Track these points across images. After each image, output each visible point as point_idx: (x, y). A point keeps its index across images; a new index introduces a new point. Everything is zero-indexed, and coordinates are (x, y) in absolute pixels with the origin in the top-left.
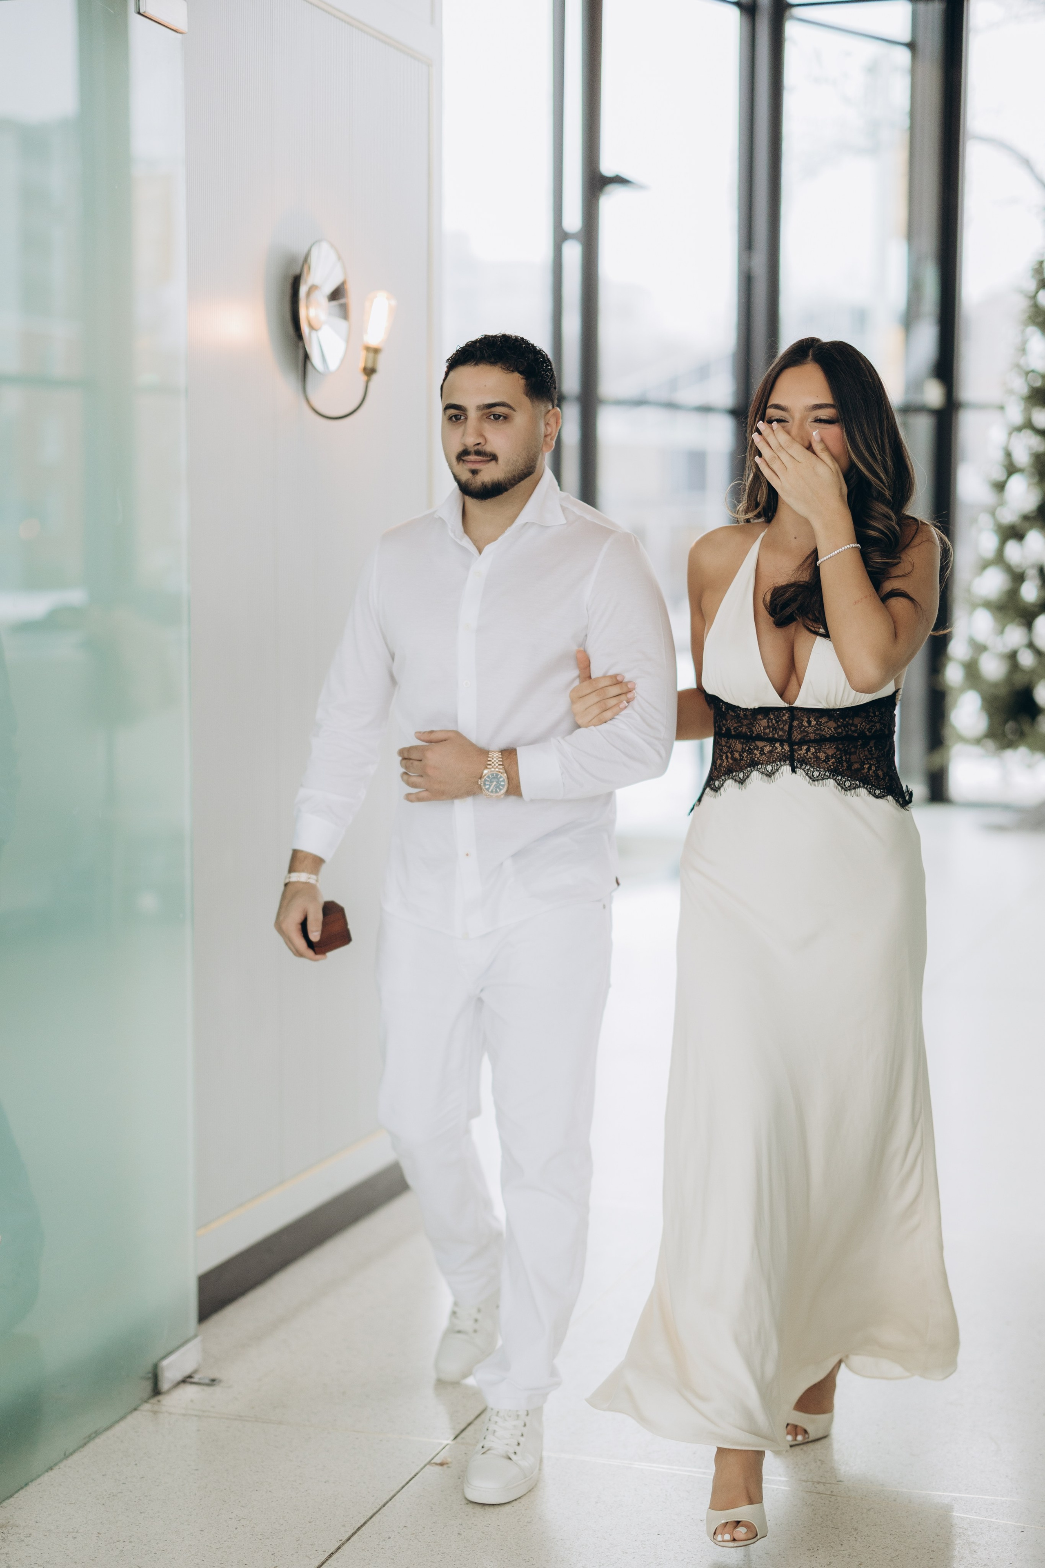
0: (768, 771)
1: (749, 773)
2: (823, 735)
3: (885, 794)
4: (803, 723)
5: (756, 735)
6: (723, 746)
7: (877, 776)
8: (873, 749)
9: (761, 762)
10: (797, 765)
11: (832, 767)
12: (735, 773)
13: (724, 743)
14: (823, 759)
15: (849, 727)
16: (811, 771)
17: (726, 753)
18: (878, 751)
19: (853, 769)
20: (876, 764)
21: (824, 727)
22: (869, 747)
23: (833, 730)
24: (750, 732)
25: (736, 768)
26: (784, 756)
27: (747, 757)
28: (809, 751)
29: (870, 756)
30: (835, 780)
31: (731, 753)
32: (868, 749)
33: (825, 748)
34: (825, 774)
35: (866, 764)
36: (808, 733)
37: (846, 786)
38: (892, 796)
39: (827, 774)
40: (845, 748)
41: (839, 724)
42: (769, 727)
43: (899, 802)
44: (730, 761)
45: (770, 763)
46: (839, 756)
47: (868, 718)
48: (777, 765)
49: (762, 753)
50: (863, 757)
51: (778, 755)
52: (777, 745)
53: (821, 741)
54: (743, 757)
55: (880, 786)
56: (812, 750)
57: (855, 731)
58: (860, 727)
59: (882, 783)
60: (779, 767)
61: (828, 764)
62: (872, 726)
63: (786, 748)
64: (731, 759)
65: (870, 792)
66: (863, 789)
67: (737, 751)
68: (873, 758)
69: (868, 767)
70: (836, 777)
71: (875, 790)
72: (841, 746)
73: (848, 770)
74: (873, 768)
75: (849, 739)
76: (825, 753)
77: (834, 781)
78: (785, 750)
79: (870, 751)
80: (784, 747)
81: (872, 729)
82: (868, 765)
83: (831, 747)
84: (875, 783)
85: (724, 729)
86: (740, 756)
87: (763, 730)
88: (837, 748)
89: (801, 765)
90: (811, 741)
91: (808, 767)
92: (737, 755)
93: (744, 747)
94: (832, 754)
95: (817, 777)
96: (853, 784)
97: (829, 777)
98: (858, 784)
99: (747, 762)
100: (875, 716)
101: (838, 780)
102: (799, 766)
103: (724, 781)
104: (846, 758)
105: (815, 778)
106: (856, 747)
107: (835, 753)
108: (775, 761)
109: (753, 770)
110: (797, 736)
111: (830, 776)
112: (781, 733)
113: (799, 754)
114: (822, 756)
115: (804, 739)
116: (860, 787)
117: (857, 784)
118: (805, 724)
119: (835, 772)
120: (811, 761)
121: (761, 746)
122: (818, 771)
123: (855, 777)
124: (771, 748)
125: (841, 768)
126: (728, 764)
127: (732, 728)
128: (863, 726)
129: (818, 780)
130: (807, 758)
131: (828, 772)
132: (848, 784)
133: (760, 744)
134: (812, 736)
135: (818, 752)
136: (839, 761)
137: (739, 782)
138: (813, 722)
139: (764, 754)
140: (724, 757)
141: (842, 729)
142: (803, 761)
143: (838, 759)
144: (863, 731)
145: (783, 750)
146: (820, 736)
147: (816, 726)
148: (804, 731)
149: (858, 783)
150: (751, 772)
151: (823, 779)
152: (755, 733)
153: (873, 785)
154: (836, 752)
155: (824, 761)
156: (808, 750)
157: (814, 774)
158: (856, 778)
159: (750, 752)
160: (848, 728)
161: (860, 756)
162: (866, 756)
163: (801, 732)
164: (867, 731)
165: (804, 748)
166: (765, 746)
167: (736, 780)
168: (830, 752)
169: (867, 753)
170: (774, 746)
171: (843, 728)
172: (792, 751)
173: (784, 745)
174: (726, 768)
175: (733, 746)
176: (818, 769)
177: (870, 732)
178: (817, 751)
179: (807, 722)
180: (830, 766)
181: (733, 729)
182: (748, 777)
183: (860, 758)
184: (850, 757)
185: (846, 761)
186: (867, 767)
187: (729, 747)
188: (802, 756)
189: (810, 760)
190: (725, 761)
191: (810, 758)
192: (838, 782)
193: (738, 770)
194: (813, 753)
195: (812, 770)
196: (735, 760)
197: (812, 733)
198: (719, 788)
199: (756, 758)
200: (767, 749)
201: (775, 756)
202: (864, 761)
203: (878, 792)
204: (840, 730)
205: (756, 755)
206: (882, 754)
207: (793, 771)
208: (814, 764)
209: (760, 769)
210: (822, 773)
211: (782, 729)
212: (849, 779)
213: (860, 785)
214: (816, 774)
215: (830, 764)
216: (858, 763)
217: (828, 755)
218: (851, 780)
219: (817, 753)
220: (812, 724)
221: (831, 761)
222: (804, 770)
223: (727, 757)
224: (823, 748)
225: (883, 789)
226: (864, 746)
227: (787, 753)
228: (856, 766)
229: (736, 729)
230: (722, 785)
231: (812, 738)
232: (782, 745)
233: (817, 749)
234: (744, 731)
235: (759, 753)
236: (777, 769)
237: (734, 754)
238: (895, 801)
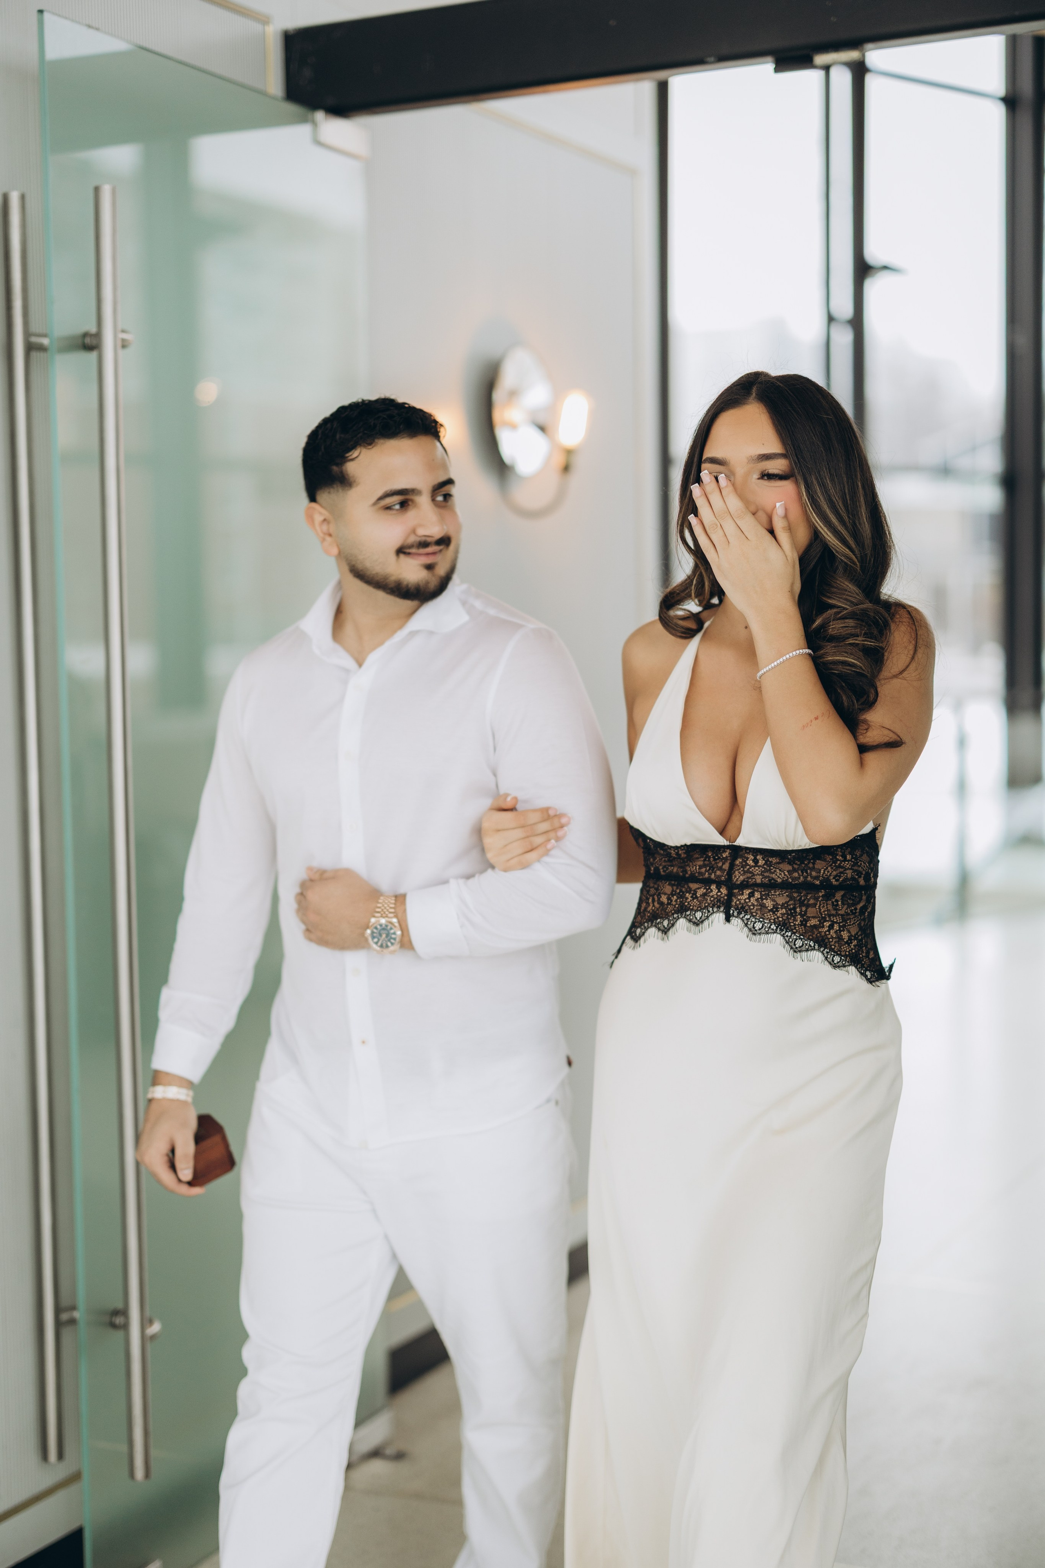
0: (696, 919)
1: (675, 920)
2: (773, 879)
3: (847, 964)
4: (748, 862)
5: (690, 875)
6: (650, 888)
7: (840, 938)
8: (840, 903)
9: (691, 907)
10: (733, 913)
11: (781, 919)
12: (659, 920)
13: (652, 885)
14: (769, 908)
15: (809, 871)
16: (752, 921)
17: (653, 896)
18: (846, 907)
19: (808, 925)
20: (840, 923)
21: (776, 868)
22: (834, 900)
23: (787, 873)
24: (682, 872)
25: (662, 914)
26: (719, 901)
27: (676, 901)
28: (753, 896)
29: (834, 912)
30: (783, 935)
31: (658, 896)
32: (833, 902)
33: (774, 895)
34: (770, 927)
35: (827, 921)
36: (754, 875)
37: (797, 946)
38: (856, 967)
39: (773, 927)
40: (801, 898)
41: (796, 866)
42: (704, 866)
43: (866, 976)
44: (656, 904)
45: (701, 909)
46: (792, 907)
47: (835, 863)
48: (709, 911)
49: (695, 897)
50: (824, 911)
51: (712, 899)
52: (713, 887)
53: (770, 886)
54: (672, 901)
55: (841, 952)
56: (757, 895)
57: (817, 878)
58: (824, 873)
59: (845, 948)
60: (711, 915)
61: (776, 915)
62: (841, 873)
63: (724, 891)
64: (658, 903)
65: (826, 958)
66: (817, 952)
67: (665, 894)
68: (837, 915)
69: (830, 925)
70: (784, 932)
71: (834, 956)
72: (795, 895)
73: (801, 925)
74: (836, 927)
75: (808, 887)
76: (774, 900)
77: (782, 938)
78: (722, 893)
79: (835, 906)
80: (721, 890)
81: (840, 877)
82: (830, 923)
83: (782, 894)
84: (835, 946)
85: (652, 869)
86: (668, 900)
87: (699, 869)
88: (791, 898)
89: (739, 913)
90: (756, 885)
91: (748, 917)
92: (664, 899)
93: (675, 890)
94: (783, 903)
95: (760, 929)
96: (806, 944)
97: (775, 932)
98: (812, 945)
99: (675, 907)
100: (845, 860)
101: (787, 936)
102: (735, 914)
103: (646, 929)
104: (801, 911)
105: (756, 930)
106: (816, 899)
107: (787, 903)
108: (707, 906)
109: (680, 916)
110: (739, 877)
111: (776, 930)
112: (718, 873)
113: (739, 900)
114: (769, 904)
115: (747, 881)
116: (814, 949)
117: (810, 946)
118: (751, 863)
119: (783, 926)
120: (753, 909)
121: (693, 889)
122: (761, 922)
123: (809, 936)
124: (705, 890)
125: (793, 923)
126: (653, 908)
127: (661, 867)
128: (828, 872)
129: (760, 934)
130: (748, 905)
131: (775, 924)
132: (799, 943)
133: (693, 886)
134: (759, 879)
135: (764, 899)
136: (792, 913)
137: (663, 931)
138: (760, 861)
139: (697, 897)
140: (650, 900)
141: (798, 873)
142: (743, 908)
143: (790, 910)
144: (828, 878)
145: (719, 894)
146: (770, 880)
147: (765, 866)
148: (748, 871)
149: (812, 943)
150: (677, 920)
151: (767, 933)
152: (689, 873)
153: (832, 950)
154: (789, 901)
155: (771, 910)
156: (751, 895)
157: (755, 925)
158: (811, 937)
159: (682, 896)
160: (807, 873)
161: (820, 910)
162: (828, 910)
163: (745, 872)
164: (834, 878)
165: (747, 892)
166: (699, 888)
167: (659, 929)
168: (781, 900)
169: (830, 907)
170: (710, 888)
171: (800, 872)
172: (730, 895)
173: (721, 887)
174: (651, 914)
175: (661, 888)
176: (761, 920)
177: (837, 880)
178: (764, 897)
179: (753, 861)
180: (778, 918)
181: (663, 868)
182: (673, 925)
183: (820, 913)
184: (806, 910)
185: (800, 914)
186: (828, 925)
187: (657, 889)
188: (742, 901)
189: (752, 907)
190: (651, 905)
191: (753, 905)
192: (787, 939)
193: (664, 916)
194: (758, 899)
195: (754, 920)
196: (661, 904)
197: (759, 875)
198: (639, 937)
199: (686, 902)
200: (700, 892)
201: (709, 901)
202: (825, 918)
203: (837, 959)
204: (796, 875)
205: (687, 898)
206: (851, 911)
207: (728, 919)
208: (757, 914)
209: (688, 915)
210: (766, 925)
211: (721, 869)
212: (802, 937)
213: (814, 947)
214: (758, 925)
215: (778, 915)
216: (817, 918)
217: (777, 903)
218: (804, 939)
219: (762, 899)
220: (760, 864)
221: (780, 912)
222: (742, 919)
223: (653, 901)
224: (772, 895)
225: (846, 956)
226: (827, 897)
227: (723, 897)
228: (813, 922)
229: (665, 869)
230: (643, 934)
231: (759, 881)
232: (718, 888)
233: (764, 895)
234: (675, 870)
235: (691, 897)
236: (707, 916)
237: (661, 897)
238: (859, 974)
